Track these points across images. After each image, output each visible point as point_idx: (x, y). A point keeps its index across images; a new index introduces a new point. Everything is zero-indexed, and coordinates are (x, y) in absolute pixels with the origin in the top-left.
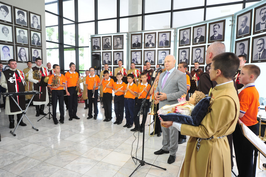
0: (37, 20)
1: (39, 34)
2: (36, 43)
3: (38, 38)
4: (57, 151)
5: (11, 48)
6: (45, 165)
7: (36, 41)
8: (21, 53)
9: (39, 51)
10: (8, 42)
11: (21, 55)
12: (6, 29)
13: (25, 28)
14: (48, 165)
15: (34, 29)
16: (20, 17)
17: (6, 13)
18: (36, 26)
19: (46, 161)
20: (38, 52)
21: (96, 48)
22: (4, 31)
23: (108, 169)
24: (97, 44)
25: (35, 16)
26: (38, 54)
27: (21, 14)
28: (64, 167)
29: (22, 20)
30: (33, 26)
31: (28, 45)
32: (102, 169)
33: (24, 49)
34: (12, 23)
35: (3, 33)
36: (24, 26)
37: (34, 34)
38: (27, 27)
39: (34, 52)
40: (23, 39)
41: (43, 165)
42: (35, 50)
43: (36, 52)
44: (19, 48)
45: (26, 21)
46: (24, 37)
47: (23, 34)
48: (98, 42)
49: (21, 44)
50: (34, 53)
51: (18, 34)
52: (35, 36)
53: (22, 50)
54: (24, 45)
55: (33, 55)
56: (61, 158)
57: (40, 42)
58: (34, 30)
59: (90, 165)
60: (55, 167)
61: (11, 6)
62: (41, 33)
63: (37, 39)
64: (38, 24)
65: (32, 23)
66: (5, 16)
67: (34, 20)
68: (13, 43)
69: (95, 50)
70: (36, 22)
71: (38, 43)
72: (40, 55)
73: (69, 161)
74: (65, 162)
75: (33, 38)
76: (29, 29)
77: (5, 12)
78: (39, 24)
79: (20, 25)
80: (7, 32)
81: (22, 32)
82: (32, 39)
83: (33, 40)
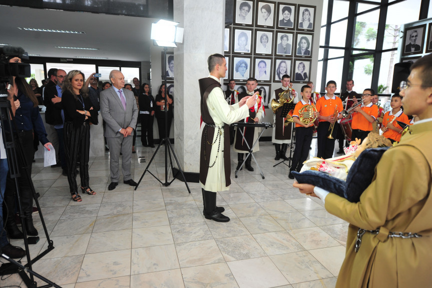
0: (310, 15)
1: (309, 37)
2: (303, 52)
3: (306, 44)
4: (263, 211)
5: (268, 62)
6: (236, 223)
7: (304, 49)
8: (281, 68)
9: (307, 64)
10: (266, 55)
11: (280, 71)
12: (265, 37)
13: (290, 31)
14: (239, 224)
15: (303, 30)
16: (285, 16)
17: (267, 15)
18: (305, 26)
19: (241, 219)
20: (304, 66)
21: (413, 50)
22: (263, 41)
23: (309, 268)
24: (415, 40)
25: (307, 10)
26: (304, 69)
27: (286, 12)
28: (253, 235)
29: (287, 19)
30: (302, 26)
31: (291, 56)
32: (299, 263)
33: (285, 62)
34: (273, 27)
35: (261, 42)
36: (289, 29)
37: (302, 38)
38: (293, 29)
39: (299, 66)
40: (285, 48)
41: (235, 222)
42: (300, 63)
43: (301, 66)
44: (278, 62)
45: (292, 20)
46: (288, 45)
47: (285, 41)
48: (417, 38)
49: (282, 56)
50: (298, 68)
51: (279, 41)
52: (304, 41)
53: (283, 64)
54: (287, 56)
55: (297, 71)
56: (261, 222)
57: (310, 49)
58: (302, 32)
59: (288, 248)
60: (244, 229)
61: (274, 3)
62: (312, 34)
63: (304, 46)
64: (309, 21)
65: (300, 21)
66: (266, 20)
67: (304, 16)
68: (271, 55)
69: (410, 54)
70: (307, 19)
71: (307, 52)
72: (307, 71)
73: (267, 230)
74: (261, 229)
75: (299, 45)
76: (295, 31)
77: (267, 13)
78: (312, 21)
79: (283, 28)
80: (267, 40)
81: (285, 38)
82: (298, 47)
83: (300, 47)
